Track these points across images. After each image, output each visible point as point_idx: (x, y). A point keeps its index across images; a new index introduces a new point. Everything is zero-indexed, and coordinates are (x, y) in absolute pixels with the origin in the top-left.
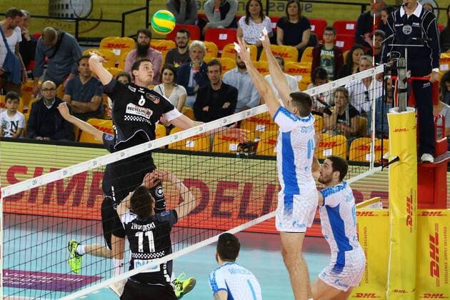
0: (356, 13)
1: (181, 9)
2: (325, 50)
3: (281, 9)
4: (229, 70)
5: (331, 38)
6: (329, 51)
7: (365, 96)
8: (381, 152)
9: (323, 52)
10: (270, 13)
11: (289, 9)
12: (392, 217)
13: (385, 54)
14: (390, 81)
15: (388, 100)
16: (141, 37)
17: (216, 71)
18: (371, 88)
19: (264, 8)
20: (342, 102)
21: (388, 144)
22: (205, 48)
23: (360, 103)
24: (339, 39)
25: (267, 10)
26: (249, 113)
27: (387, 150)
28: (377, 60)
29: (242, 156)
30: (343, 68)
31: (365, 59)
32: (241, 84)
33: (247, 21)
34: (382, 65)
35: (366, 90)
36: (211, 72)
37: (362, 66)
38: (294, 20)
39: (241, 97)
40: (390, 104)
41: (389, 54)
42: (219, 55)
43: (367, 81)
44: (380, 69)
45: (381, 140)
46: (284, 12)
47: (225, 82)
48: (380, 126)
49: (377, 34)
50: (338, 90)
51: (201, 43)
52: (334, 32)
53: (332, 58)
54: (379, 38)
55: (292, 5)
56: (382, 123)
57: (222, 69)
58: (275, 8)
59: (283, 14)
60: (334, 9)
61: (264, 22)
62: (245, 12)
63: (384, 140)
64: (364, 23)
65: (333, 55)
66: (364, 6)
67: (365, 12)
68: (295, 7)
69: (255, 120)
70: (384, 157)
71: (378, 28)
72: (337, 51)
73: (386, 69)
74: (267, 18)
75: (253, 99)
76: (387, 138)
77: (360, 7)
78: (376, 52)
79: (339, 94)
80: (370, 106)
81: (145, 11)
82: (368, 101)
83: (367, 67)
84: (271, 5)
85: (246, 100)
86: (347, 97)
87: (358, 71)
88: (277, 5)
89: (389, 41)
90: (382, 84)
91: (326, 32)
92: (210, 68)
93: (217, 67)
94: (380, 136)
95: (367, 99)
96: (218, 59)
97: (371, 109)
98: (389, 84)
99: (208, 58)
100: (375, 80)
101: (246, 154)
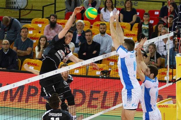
0: (159, 6)
1: (72, 4)
2: (144, 25)
3: (122, 4)
4: (96, 34)
5: (147, 19)
6: (146, 25)
7: (164, 48)
8: (172, 75)
9: (143, 26)
10: (116, 6)
11: (126, 4)
12: (177, 108)
13: (174, 27)
14: (176, 40)
15: (176, 49)
16: (52, 18)
17: (90, 35)
18: (167, 43)
19: (114, 4)
20: (153, 51)
21: (175, 72)
22: (84, 23)
23: (162, 51)
24: (151, 19)
25: (115, 5)
26: (106, 56)
27: (175, 75)
28: (170, 30)
29: (103, 78)
30: (153, 34)
31: (164, 29)
32: (102, 42)
33: (105, 10)
34: (173, 32)
35: (165, 45)
36: (87, 35)
37: (163, 33)
38: (128, 10)
39: (102, 48)
40: (177, 52)
41: (176, 27)
42: (91, 27)
43: (165, 40)
44: (172, 34)
45: (172, 70)
46: (124, 5)
47: (94, 41)
48: (172, 62)
49: (170, 17)
50: (150, 45)
51: (82, 21)
52: (149, 16)
53: (147, 29)
54: (171, 19)
55: (128, 2)
56: (173, 61)
57: (93, 34)
58: (119, 4)
59: (123, 7)
60: (149, 4)
61: (113, 11)
62: (104, 5)
63: (174, 69)
64: (164, 12)
65: (148, 27)
66: (164, 3)
67: (164, 6)
68: (129, 3)
69: (109, 59)
70: (173, 78)
71: (171, 14)
72: (150, 25)
73: (175, 34)
74: (115, 9)
75: (108, 49)
76: (175, 68)
77: (162, 3)
78: (169, 25)
79: (151, 46)
80: (167, 53)
81: (54, 5)
82: (166, 50)
83: (165, 33)
84: (117, 2)
85: (105, 49)
86: (155, 48)
87: (161, 35)
88: (120, 2)
89: (176, 20)
90: (172, 41)
91: (145, 16)
92: (87, 34)
93: (90, 33)
94: (172, 67)
95: (165, 49)
96: (91, 29)
97: (167, 54)
98: (176, 42)
99: (86, 29)
100: (169, 40)
101: (105, 77)
